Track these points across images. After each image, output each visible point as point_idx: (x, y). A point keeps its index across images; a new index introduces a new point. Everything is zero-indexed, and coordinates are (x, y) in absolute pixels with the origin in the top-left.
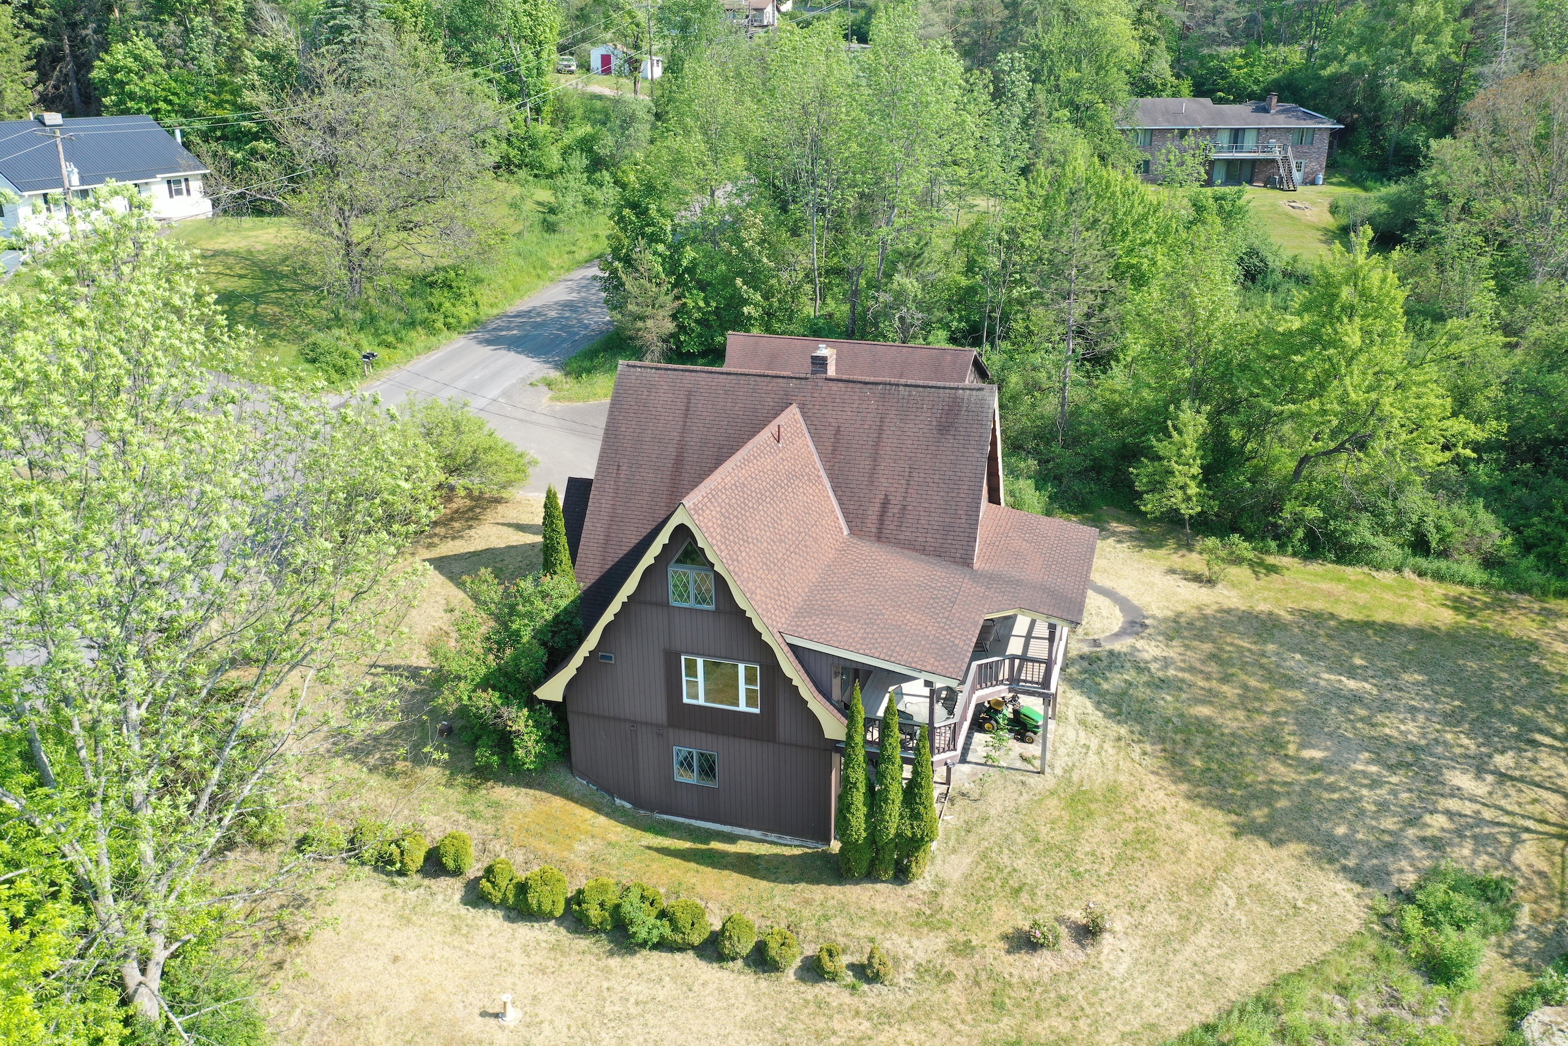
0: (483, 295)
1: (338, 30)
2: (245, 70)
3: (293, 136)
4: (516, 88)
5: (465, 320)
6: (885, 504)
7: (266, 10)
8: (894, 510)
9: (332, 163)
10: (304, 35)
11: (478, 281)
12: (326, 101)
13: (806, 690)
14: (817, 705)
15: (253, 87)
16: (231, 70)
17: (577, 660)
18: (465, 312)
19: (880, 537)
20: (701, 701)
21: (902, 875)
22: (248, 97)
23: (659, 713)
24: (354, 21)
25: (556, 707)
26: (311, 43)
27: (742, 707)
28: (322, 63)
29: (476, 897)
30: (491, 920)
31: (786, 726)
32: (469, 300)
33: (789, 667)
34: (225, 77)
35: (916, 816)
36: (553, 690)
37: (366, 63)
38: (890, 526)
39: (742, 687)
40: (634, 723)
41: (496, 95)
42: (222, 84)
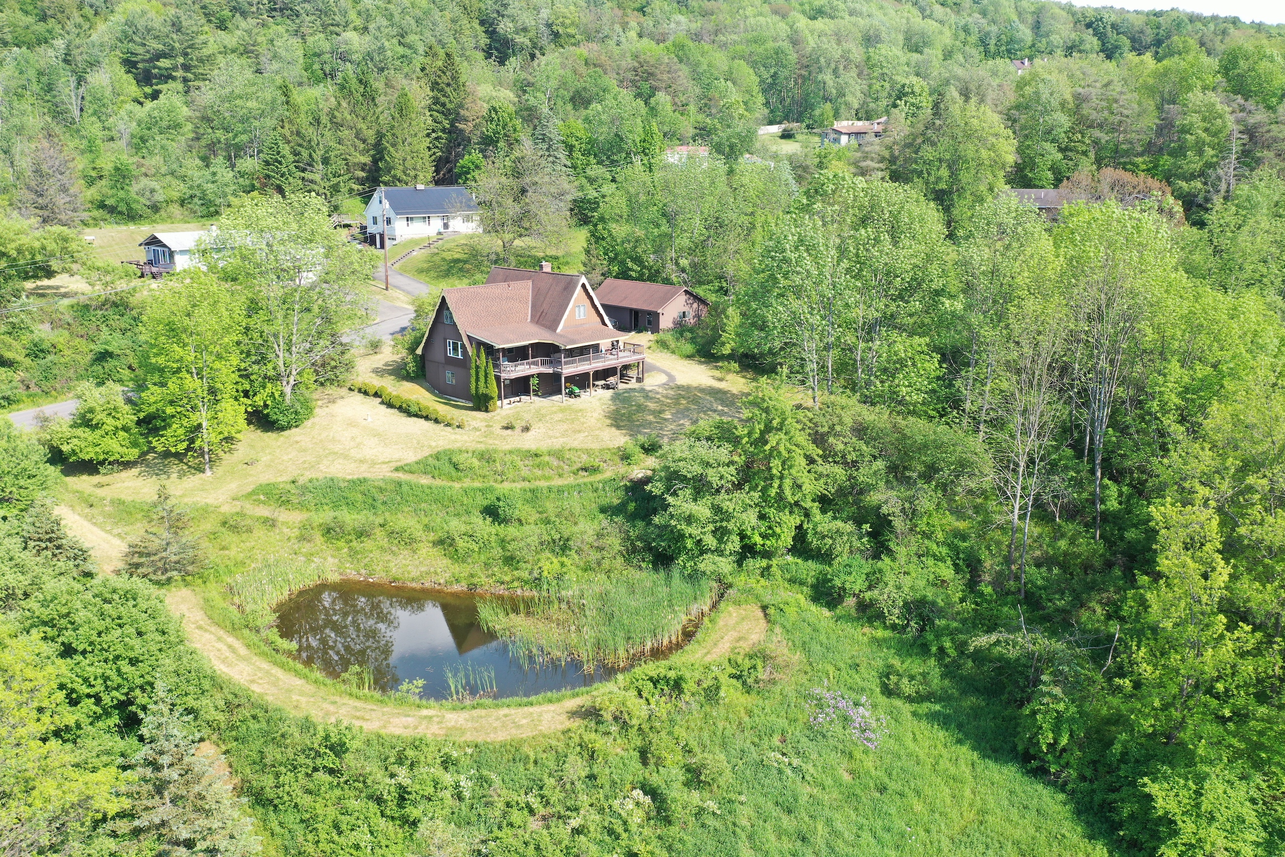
6: (542, 312)
8: (544, 314)
13: (469, 349)
17: (424, 340)
19: (536, 322)
20: (451, 355)
21: (487, 411)
23: (443, 360)
25: (420, 358)
27: (458, 355)
29: (383, 402)
33: (465, 341)
38: (541, 319)
39: (459, 350)
40: (438, 363)
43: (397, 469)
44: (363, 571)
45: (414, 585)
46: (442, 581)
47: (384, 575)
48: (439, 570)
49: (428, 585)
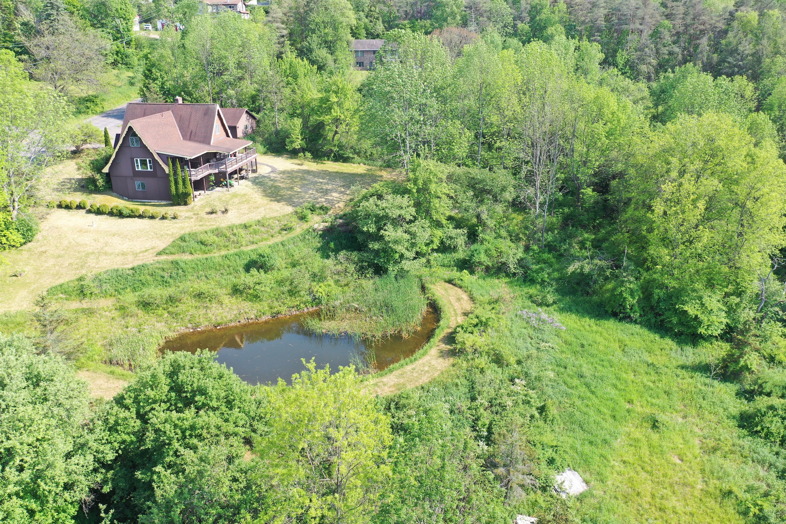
0: (105, 104)
1: (49, 15)
2: (15, 29)
3: (34, 50)
4: (119, 35)
5: (98, 111)
6: (191, 132)
7: (21, 7)
8: (193, 133)
9: (48, 58)
10: (37, 16)
11: (103, 100)
12: (46, 39)
13: (161, 163)
14: (164, 166)
15: (19, 35)
16: (9, 29)
17: (111, 162)
18: (99, 109)
19: (190, 140)
20: (140, 169)
21: (186, 204)
22: (17, 38)
23: (131, 174)
24: (55, 12)
25: (108, 175)
26: (40, 21)
27: (149, 170)
28: (43, 27)
29: (89, 212)
30: (92, 216)
31: (159, 173)
32: (100, 106)
33: (157, 157)
34: (7, 31)
35: (186, 188)
36: (106, 170)
37: (59, 27)
38: (192, 137)
39: (148, 165)
40: (126, 177)
41: (111, 38)
42: (5, 35)
43: (159, 254)
44: (189, 325)
45: (233, 324)
46: (253, 317)
47: (207, 323)
48: (247, 310)
49: (243, 322)
